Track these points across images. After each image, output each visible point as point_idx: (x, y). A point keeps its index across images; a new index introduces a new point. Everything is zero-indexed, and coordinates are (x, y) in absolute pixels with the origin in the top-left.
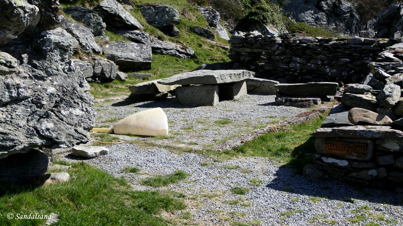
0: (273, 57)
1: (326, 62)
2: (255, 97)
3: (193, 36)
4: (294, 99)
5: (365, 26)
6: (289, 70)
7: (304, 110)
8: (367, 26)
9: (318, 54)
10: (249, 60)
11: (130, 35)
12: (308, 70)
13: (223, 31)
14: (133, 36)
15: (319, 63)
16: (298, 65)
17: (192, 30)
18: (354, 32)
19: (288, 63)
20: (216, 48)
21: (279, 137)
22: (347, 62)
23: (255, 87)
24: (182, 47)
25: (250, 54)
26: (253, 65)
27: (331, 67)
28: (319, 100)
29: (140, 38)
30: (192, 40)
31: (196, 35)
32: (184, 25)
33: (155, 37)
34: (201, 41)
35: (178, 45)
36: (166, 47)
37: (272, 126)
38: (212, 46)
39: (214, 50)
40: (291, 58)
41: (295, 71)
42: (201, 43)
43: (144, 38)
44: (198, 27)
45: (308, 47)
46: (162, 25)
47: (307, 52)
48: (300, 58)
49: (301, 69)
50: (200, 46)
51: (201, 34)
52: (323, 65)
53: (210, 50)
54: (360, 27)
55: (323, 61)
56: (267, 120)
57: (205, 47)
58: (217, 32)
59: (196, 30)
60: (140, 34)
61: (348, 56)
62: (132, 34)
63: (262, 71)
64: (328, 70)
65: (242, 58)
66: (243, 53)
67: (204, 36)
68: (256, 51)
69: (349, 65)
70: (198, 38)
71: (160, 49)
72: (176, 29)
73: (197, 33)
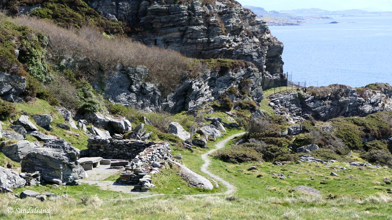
0: (106, 148)
1: (127, 150)
2: (103, 166)
3: (59, 130)
4: (116, 167)
5: (165, 100)
6: (113, 153)
7: (119, 170)
8: (167, 99)
9: (124, 147)
10: (96, 149)
11: (33, 134)
12: (120, 154)
13: (72, 123)
14: (35, 134)
15: (125, 151)
16: (117, 151)
17: (58, 125)
18: (157, 104)
19: (113, 151)
20: (72, 136)
21: (113, 177)
22: (135, 150)
23: (102, 162)
24: (57, 138)
25: (97, 146)
26: (98, 151)
27: (129, 152)
28: (123, 167)
29: (38, 135)
30: (60, 132)
31: (61, 129)
32: (54, 123)
33: (44, 133)
34: (64, 132)
35: (55, 137)
36: (50, 139)
37: (111, 175)
38: (71, 135)
39: (72, 137)
40: (114, 148)
41: (116, 154)
42: (64, 134)
43: (40, 135)
44: (61, 124)
45: (120, 145)
46: (44, 125)
47: (120, 146)
48: (117, 149)
49: (118, 153)
50: (65, 135)
51: (63, 128)
52: (126, 151)
53: (70, 137)
54: (162, 100)
55: (126, 150)
56: (109, 173)
57: (67, 136)
58: (70, 124)
59: (60, 125)
60: (38, 133)
61: (135, 148)
62: (34, 133)
63: (102, 153)
64: (128, 153)
65: (93, 148)
66: (94, 146)
67: (65, 129)
68: (99, 145)
69: (135, 151)
70: (62, 131)
71: (48, 140)
72: (50, 126)
73: (61, 127)
